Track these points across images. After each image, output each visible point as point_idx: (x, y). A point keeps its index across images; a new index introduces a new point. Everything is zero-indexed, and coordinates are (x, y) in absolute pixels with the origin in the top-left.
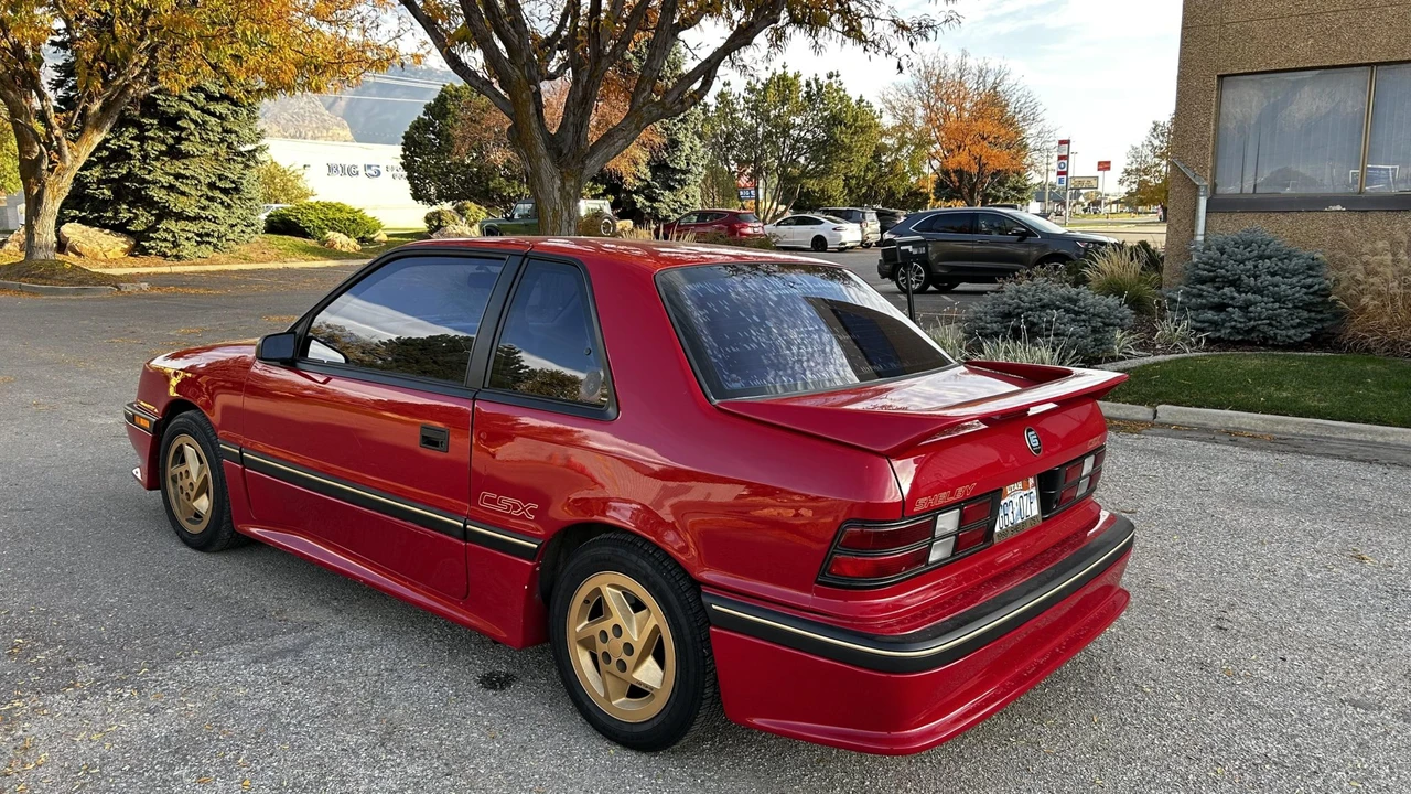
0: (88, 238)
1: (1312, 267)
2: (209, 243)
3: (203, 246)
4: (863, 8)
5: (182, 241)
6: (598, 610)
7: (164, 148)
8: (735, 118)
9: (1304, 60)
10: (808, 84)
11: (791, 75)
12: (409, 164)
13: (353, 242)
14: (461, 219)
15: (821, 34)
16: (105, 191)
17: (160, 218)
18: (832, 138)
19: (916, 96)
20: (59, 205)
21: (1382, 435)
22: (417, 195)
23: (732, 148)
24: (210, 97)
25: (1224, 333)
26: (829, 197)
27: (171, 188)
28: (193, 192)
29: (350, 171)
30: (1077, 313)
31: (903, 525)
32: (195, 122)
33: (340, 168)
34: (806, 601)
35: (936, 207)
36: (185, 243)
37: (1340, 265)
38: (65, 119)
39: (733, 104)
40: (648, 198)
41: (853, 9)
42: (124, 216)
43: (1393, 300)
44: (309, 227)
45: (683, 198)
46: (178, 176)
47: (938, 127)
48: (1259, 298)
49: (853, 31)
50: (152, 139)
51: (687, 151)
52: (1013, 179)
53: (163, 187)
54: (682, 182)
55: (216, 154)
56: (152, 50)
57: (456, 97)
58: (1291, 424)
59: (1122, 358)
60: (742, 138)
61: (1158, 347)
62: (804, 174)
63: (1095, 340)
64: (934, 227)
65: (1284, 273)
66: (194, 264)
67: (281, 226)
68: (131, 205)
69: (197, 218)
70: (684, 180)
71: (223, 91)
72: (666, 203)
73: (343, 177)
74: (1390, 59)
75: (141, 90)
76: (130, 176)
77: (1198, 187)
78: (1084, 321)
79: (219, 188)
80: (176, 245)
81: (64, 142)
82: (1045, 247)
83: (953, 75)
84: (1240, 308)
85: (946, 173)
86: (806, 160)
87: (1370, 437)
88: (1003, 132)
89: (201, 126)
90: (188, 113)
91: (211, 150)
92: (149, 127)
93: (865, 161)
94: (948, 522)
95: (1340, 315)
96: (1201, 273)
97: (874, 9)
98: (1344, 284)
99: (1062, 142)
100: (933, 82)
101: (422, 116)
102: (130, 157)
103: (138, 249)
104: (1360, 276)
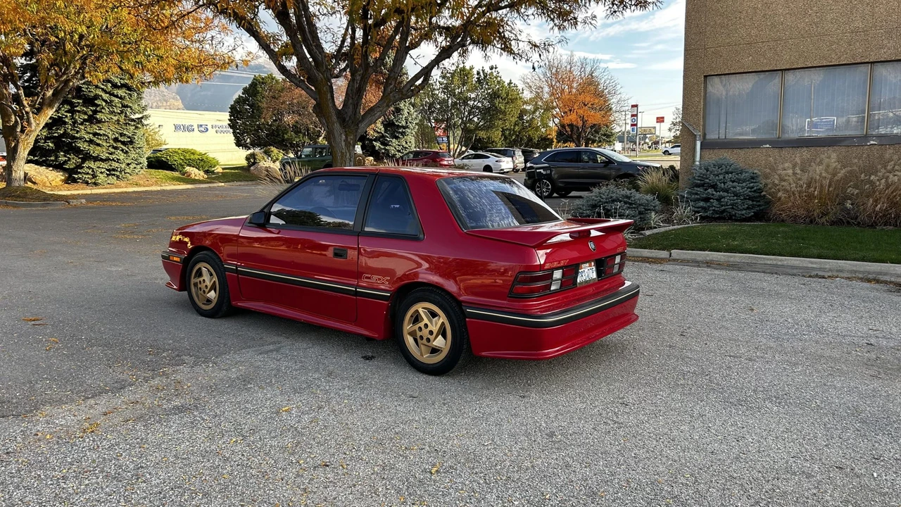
0: (39, 173)
1: (753, 178)
2: (114, 175)
3: (110, 177)
4: (512, 35)
5: (98, 174)
6: (417, 319)
7: (86, 117)
8: (434, 94)
9: (748, 68)
10: (478, 73)
11: (468, 68)
12: (233, 125)
13: (202, 173)
14: (268, 158)
15: (488, 49)
16: (50, 144)
17: (84, 160)
18: (494, 106)
19: (544, 80)
20: (27, 153)
21: (781, 261)
22: (239, 144)
23: (433, 112)
24: (115, 86)
25: (709, 213)
26: (493, 142)
27: (91, 142)
28: (104, 144)
29: (189, 129)
30: (631, 204)
31: (541, 273)
32: (106, 101)
33: (182, 127)
34: (503, 304)
35: (557, 147)
36: (100, 175)
37: (766, 177)
38: (32, 101)
39: (433, 85)
40: (383, 143)
41: (507, 36)
42: (62, 159)
43: (794, 194)
44: (174, 165)
45: (404, 143)
46: (95, 134)
47: (557, 98)
48: (726, 194)
49: (507, 48)
50: (79, 111)
51: (406, 114)
52: (603, 129)
53: (86, 141)
54: (403, 134)
55: (118, 120)
56: (84, 59)
57: (263, 83)
58: (738, 257)
59: (655, 228)
60: (438, 106)
61: (675, 221)
62: (477, 128)
63: (640, 218)
64: (556, 159)
65: (739, 181)
66: (105, 188)
67: (158, 163)
68: (66, 152)
69: (107, 160)
70: (404, 132)
71: (122, 82)
72: (394, 146)
73: (184, 133)
74: (791, 67)
75: (75, 83)
76: (65, 134)
77: (696, 135)
78: (634, 208)
79: (120, 141)
80: (94, 176)
81: (31, 115)
82: (619, 169)
83: (566, 67)
84: (717, 200)
85: (563, 126)
86: (478, 119)
87: (775, 262)
88: (597, 101)
89: (109, 103)
90: (101, 96)
91: (116, 118)
92: (77, 104)
93: (514, 120)
94: (558, 274)
95: (769, 203)
96: (697, 181)
97: (518, 36)
98: (769, 186)
99: (633, 106)
100: (554, 71)
101: (241, 95)
102: (65, 123)
103: (71, 179)
104: (777, 182)
